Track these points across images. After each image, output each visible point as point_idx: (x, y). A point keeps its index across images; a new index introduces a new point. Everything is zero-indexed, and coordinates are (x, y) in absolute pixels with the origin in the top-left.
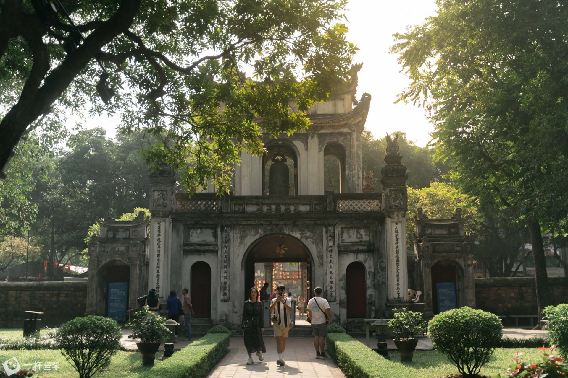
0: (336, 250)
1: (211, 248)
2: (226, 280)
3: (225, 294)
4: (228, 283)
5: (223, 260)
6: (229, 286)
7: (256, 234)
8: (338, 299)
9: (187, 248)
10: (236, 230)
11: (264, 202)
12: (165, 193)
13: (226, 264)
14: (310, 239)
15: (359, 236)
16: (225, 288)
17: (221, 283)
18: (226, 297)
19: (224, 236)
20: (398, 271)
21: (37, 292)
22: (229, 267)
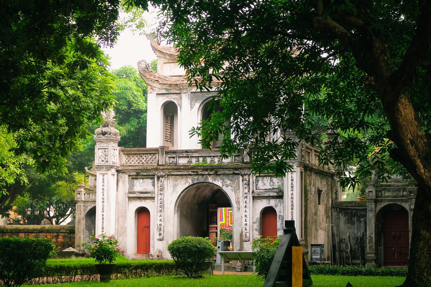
0: (250, 196)
1: (149, 195)
2: (161, 223)
3: (160, 234)
4: (163, 225)
5: (159, 205)
6: (163, 228)
7: (185, 184)
8: (251, 239)
9: (131, 195)
10: (169, 180)
11: (193, 155)
12: (106, 150)
13: (161, 209)
14: (230, 187)
15: (272, 183)
16: (160, 230)
17: (157, 225)
18: (161, 237)
19: (159, 185)
20: (292, 215)
21: (41, 234)
22: (164, 212)
